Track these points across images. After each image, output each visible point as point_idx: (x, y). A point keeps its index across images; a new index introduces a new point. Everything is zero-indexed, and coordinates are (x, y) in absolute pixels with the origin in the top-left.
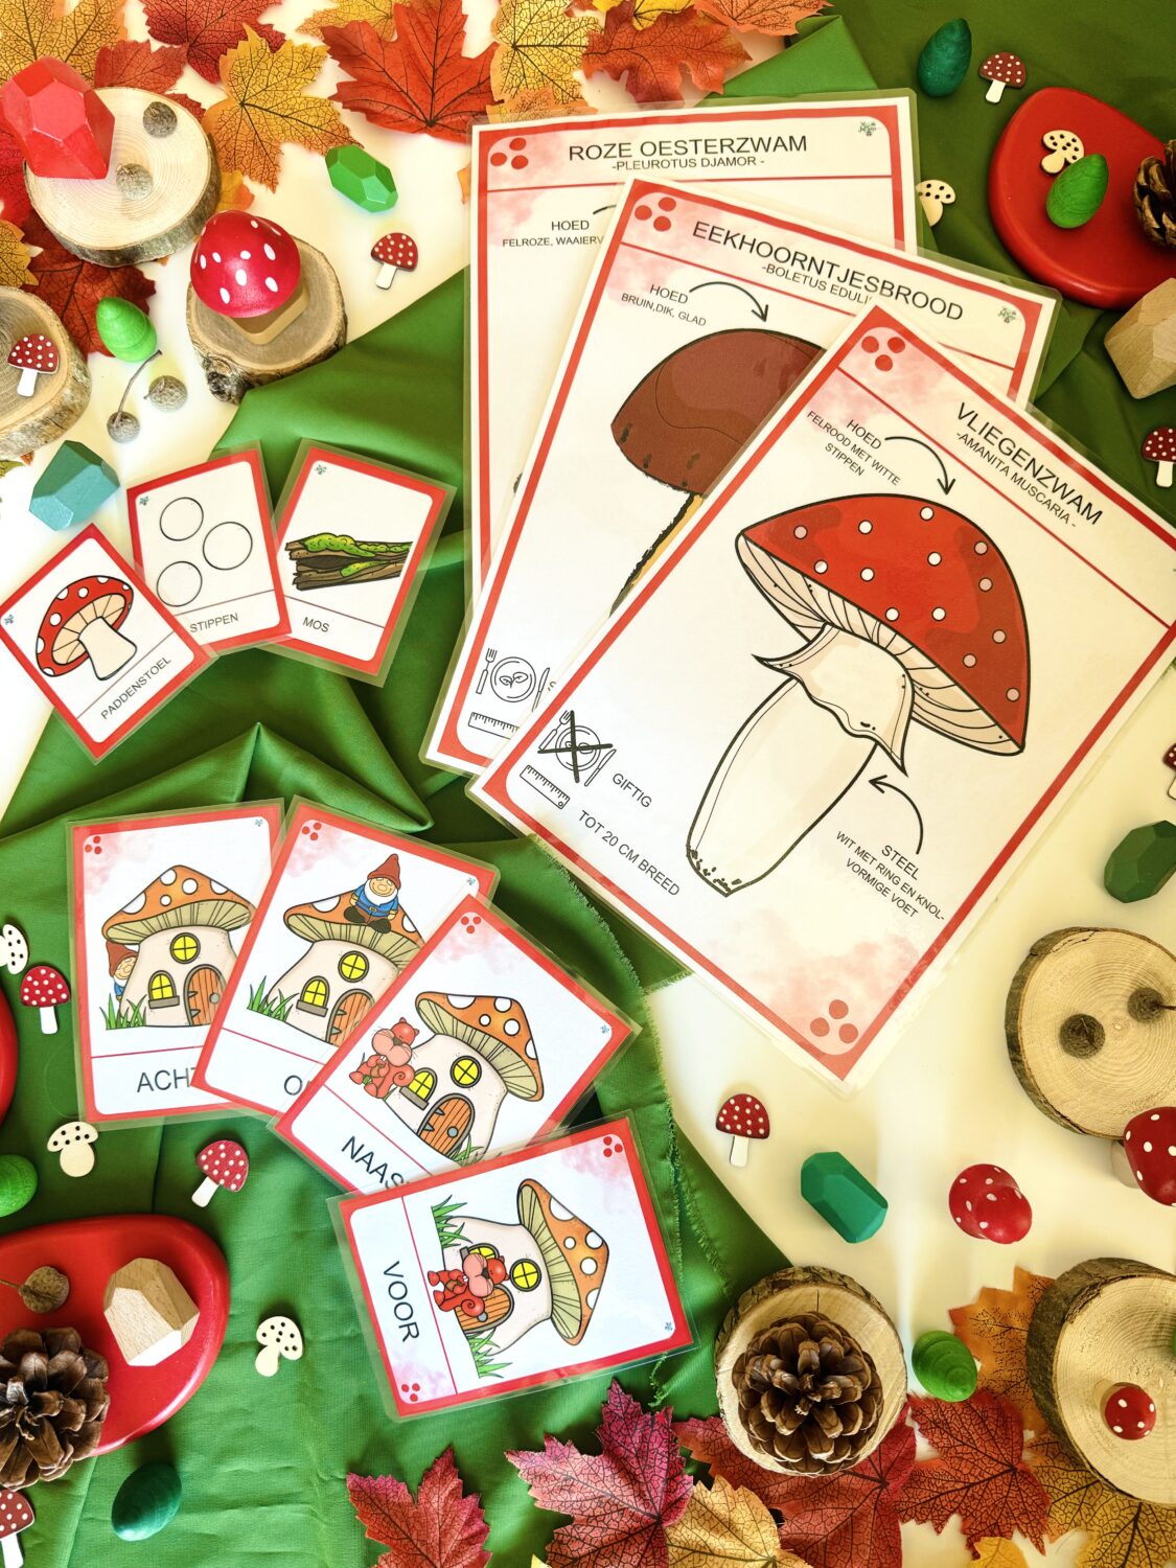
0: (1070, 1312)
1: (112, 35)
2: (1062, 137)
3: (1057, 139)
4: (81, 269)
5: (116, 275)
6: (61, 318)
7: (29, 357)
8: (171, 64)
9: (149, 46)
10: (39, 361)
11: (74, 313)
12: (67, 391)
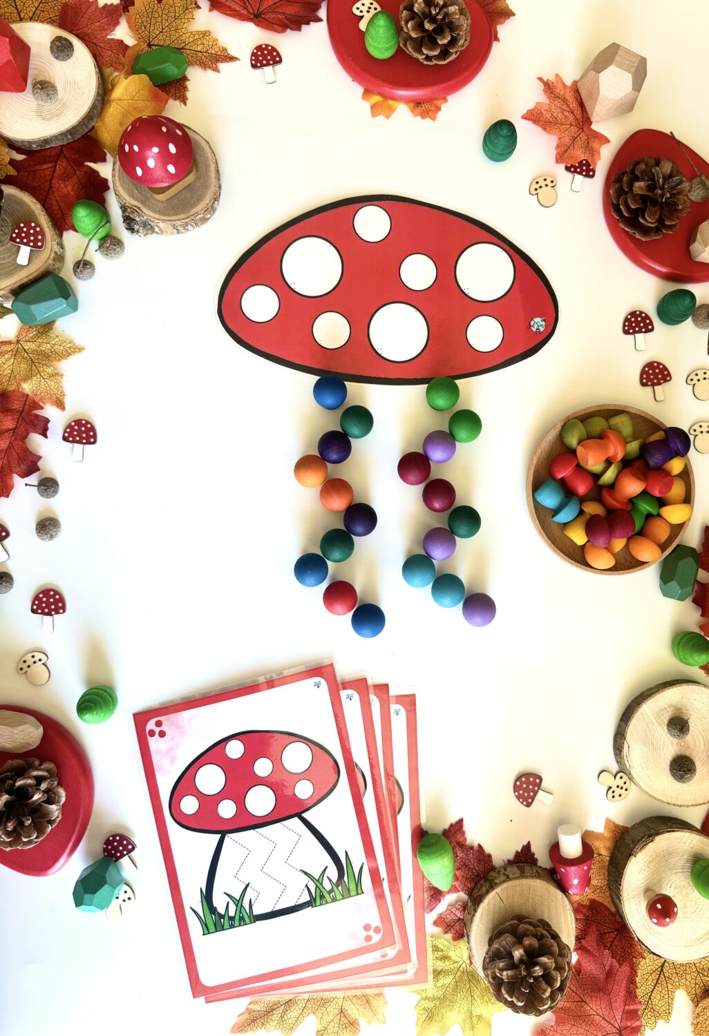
0: (635, 850)
4: (55, 169)
5: (80, 174)
6: (44, 206)
7: (25, 238)
8: (111, 16)
9: (98, 3)
10: (32, 241)
11: (54, 201)
12: (50, 262)
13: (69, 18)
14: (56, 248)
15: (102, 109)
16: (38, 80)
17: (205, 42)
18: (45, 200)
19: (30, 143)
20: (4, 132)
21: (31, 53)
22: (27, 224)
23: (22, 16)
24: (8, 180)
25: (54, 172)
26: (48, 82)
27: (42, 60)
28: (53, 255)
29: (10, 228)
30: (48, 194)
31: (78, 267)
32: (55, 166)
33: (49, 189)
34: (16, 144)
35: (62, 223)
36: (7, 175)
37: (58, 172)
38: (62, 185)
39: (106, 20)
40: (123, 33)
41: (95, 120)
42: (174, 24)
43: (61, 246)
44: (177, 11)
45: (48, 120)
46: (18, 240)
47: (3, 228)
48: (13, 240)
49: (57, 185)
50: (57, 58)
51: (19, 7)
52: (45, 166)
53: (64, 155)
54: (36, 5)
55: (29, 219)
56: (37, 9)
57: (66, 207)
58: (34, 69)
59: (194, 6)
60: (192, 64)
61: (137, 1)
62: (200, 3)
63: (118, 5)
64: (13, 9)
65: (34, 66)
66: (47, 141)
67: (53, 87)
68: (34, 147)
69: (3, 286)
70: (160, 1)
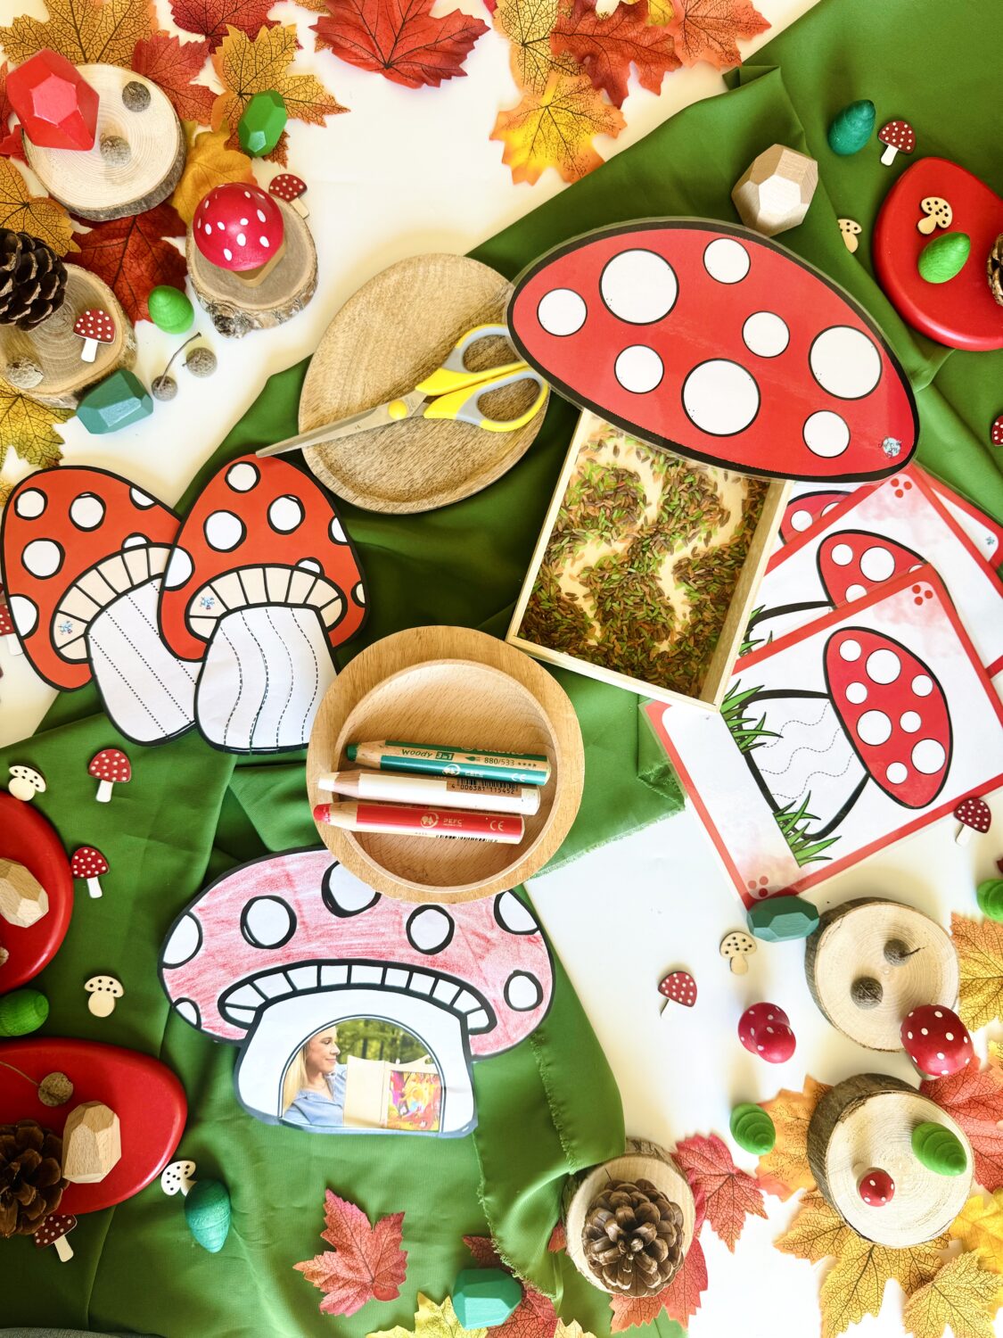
0: (842, 1115)
1: (145, 23)
2: (936, 203)
3: (932, 205)
4: (127, 244)
5: (157, 251)
6: (112, 289)
7: (91, 328)
8: (196, 57)
9: (178, 41)
10: (99, 333)
11: (123, 285)
12: (122, 357)
13: (144, 59)
14: (129, 342)
15: (184, 170)
16: (107, 136)
17: (308, 89)
18: (115, 282)
19: (96, 212)
20: (66, 199)
21: (100, 101)
22: (95, 313)
23: (88, 56)
24: (72, 258)
25: (125, 248)
26: (120, 139)
27: (112, 112)
28: (124, 350)
29: (74, 316)
30: (118, 274)
32: (126, 242)
33: (119, 269)
34: (81, 214)
35: (133, 312)
36: (69, 252)
37: (130, 248)
38: (134, 265)
39: (189, 61)
40: (207, 78)
41: (175, 184)
42: (270, 67)
43: (133, 338)
44: (274, 52)
45: (119, 184)
46: (83, 332)
47: (66, 317)
48: (76, 331)
49: (128, 265)
50: (130, 108)
51: (83, 45)
52: (115, 242)
53: (138, 228)
54: (105, 42)
55: (96, 307)
56: (105, 47)
57: (139, 292)
58: (102, 121)
59: (294, 44)
60: (292, 117)
61: (224, 39)
62: (302, 42)
63: (203, 44)
64: (77, 47)
65: (103, 119)
66: (117, 210)
67: (126, 144)
68: (102, 218)
69: (65, 387)
70: (252, 39)
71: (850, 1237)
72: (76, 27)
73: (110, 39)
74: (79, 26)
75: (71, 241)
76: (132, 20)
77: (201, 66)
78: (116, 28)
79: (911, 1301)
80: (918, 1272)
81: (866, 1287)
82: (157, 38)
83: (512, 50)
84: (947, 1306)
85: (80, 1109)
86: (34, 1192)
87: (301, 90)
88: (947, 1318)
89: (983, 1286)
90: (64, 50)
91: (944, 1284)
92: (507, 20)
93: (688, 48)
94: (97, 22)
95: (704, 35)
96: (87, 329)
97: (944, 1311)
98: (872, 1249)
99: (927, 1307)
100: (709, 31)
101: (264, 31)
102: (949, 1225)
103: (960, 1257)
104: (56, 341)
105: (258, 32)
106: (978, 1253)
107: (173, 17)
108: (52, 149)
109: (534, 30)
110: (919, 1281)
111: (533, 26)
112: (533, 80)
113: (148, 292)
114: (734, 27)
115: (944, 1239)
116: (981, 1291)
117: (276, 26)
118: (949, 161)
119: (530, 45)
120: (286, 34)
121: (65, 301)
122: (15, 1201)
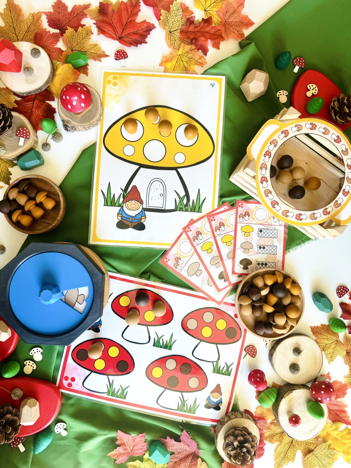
0: (285, 395)
1: (38, 26)
2: (312, 86)
3: (311, 87)
4: (33, 104)
5: (44, 106)
6: (29, 120)
7: (22, 134)
8: (56, 38)
9: (50, 32)
10: (25, 136)
11: (33, 118)
12: (33, 144)
13: (38, 39)
14: (35, 138)
15: (53, 78)
16: (26, 67)
17: (95, 49)
18: (30, 117)
19: (23, 93)
20: (12, 89)
21: (23, 55)
22: (23, 128)
23: (18, 38)
24: (14, 110)
25: (33, 105)
26: (30, 68)
27: (27, 58)
28: (34, 141)
29: (16, 130)
30: (30, 115)
31: (44, 146)
32: (33, 103)
33: (31, 112)
34: (17, 94)
35: (36, 127)
36: (14, 107)
37: (35, 105)
38: (36, 111)
39: (54, 39)
40: (61, 45)
41: (50, 83)
42: (82, 41)
43: (37, 137)
44: (84, 35)
45: (30, 84)
46: (19, 135)
47: (13, 130)
48: (17, 135)
49: (34, 111)
50: (33, 57)
51: (17, 34)
52: (29, 103)
53: (37, 98)
54: (24, 33)
55: (23, 127)
56: (24, 35)
57: (38, 120)
58: (24, 62)
59: (91, 33)
60: (90, 59)
61: (66, 31)
62: (93, 32)
63: (59, 33)
64: (15, 35)
65: (24, 61)
66: (30, 93)
67: (32, 70)
68: (25, 95)
69: (13, 155)
70: (76, 31)
71: (285, 436)
72: (14, 28)
73: (26, 32)
74: (15, 28)
75: (14, 103)
76: (34, 25)
77: (58, 41)
78: (28, 28)
79: (306, 458)
80: (308, 449)
81: (290, 453)
82: (43, 31)
83: (166, 34)
84: (318, 460)
85: (25, 400)
86: (11, 428)
87: (93, 49)
88: (318, 464)
89: (330, 454)
90: (10, 36)
91: (317, 453)
92: (164, 24)
93: (227, 33)
94: (21, 26)
95: (232, 29)
96: (20, 135)
97: (316, 462)
98: (293, 440)
99: (311, 461)
100: (233, 27)
101: (80, 28)
102: (319, 434)
103: (322, 444)
104: (10, 139)
105: (78, 28)
106: (328, 443)
107: (48, 24)
108: (7, 72)
109: (174, 27)
110: (308, 451)
111: (173, 25)
112: (173, 45)
113: (41, 120)
114: (242, 25)
115: (317, 438)
116: (329, 456)
117: (84, 27)
118: (317, 71)
119: (172, 32)
120: (88, 29)
121: (13, 125)
122: (4, 432)
